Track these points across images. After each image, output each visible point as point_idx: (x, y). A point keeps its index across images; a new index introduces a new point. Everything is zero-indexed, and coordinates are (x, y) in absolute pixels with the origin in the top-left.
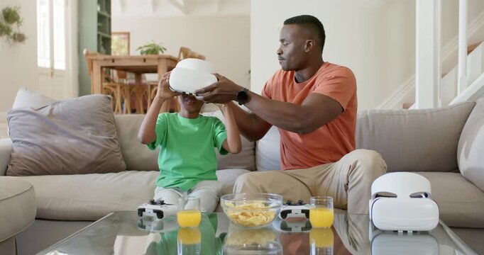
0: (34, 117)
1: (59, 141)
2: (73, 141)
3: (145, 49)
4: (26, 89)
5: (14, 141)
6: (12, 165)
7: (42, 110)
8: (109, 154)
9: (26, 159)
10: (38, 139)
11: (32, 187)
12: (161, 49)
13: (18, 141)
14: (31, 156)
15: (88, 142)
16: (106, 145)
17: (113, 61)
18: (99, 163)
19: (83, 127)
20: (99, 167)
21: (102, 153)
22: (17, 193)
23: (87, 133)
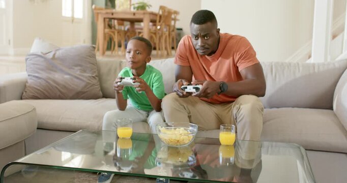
0: (43, 59)
1: (58, 77)
2: (67, 77)
3: (136, 6)
4: (40, 39)
5: (29, 75)
6: (26, 92)
7: (47, 55)
8: (91, 86)
9: (35, 88)
10: (44, 75)
11: (34, 109)
12: (148, 6)
13: (31, 75)
14: (38, 86)
15: (78, 78)
16: (90, 80)
17: (112, 14)
18: (84, 93)
19: (74, 67)
20: (83, 95)
21: (86, 86)
22: (23, 113)
23: (77, 72)
